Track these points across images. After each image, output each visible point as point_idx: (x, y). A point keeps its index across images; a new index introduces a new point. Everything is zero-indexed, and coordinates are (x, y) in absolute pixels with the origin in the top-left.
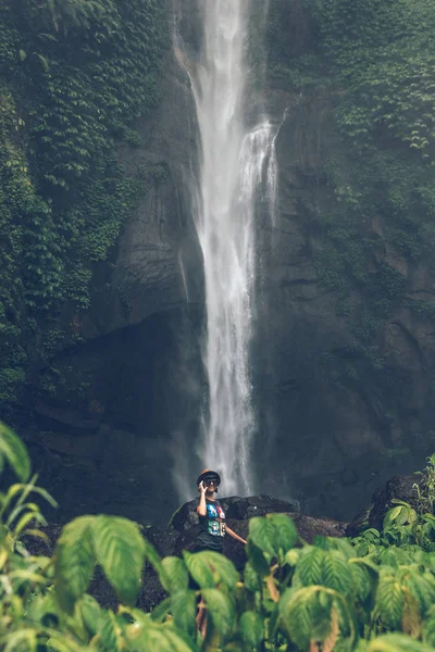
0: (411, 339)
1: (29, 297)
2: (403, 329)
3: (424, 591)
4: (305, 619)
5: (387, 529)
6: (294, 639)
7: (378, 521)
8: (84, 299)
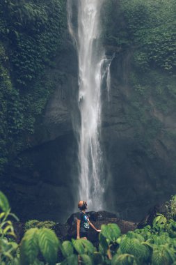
0: (164, 147)
1: (10, 129)
2: (161, 143)
3: (172, 256)
5: (154, 226)
7: (151, 223)
8: (32, 130)
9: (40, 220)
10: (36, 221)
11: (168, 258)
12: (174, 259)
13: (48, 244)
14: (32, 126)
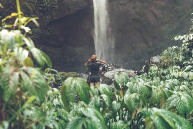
0: (155, 15)
1: (40, 6)
2: (152, 12)
3: (166, 93)
4: (133, 103)
5: (149, 73)
6: (130, 109)
7: (147, 70)
8: (56, 7)
9: (67, 72)
10: (64, 72)
11: (163, 95)
12: (167, 95)
13: (82, 88)
14: (56, 3)
